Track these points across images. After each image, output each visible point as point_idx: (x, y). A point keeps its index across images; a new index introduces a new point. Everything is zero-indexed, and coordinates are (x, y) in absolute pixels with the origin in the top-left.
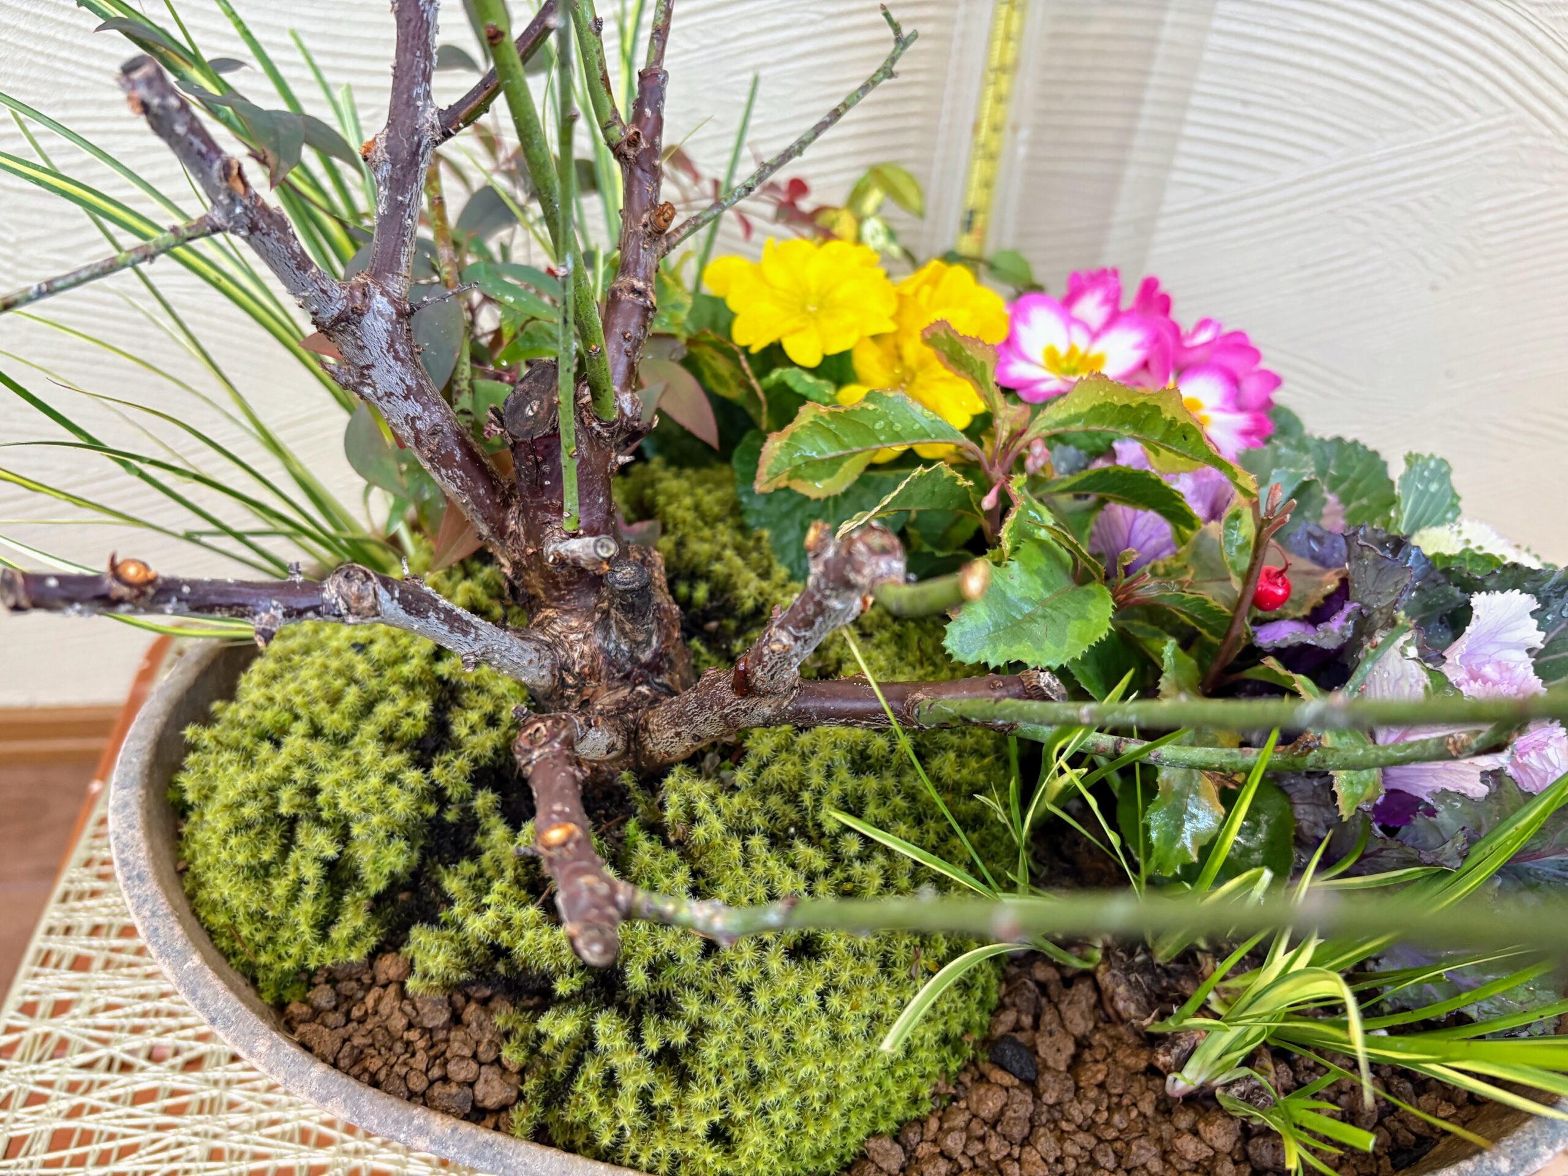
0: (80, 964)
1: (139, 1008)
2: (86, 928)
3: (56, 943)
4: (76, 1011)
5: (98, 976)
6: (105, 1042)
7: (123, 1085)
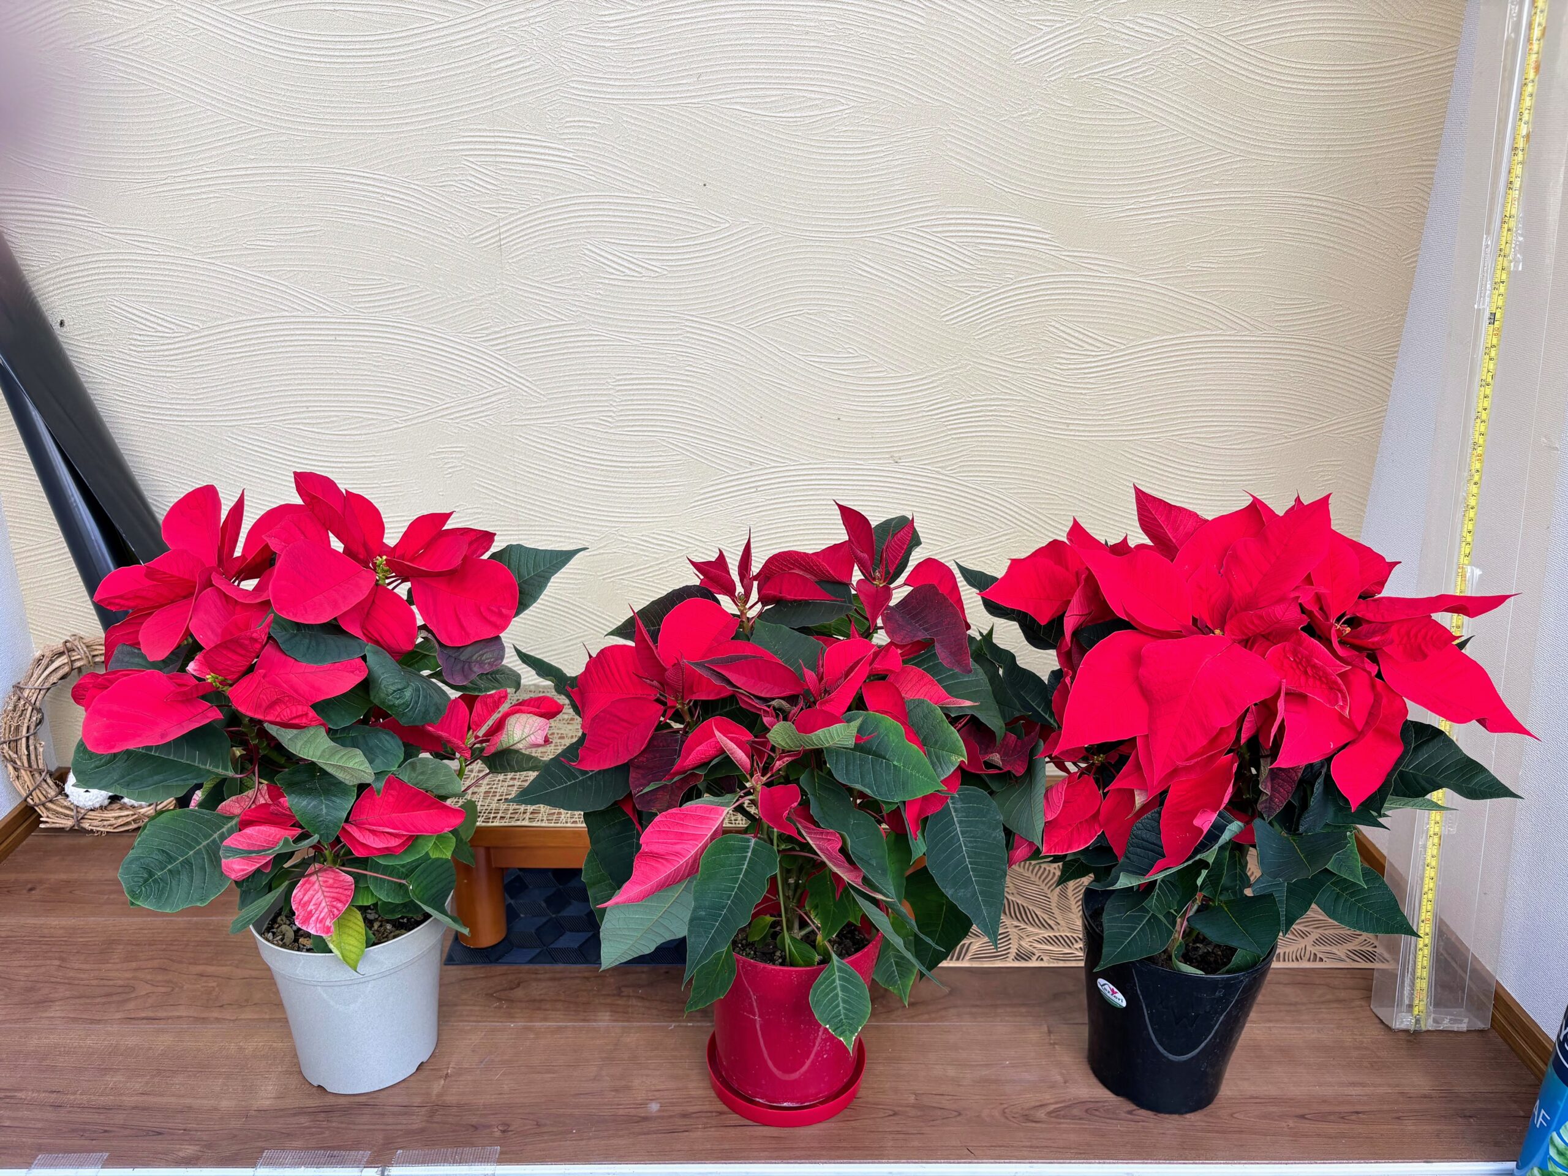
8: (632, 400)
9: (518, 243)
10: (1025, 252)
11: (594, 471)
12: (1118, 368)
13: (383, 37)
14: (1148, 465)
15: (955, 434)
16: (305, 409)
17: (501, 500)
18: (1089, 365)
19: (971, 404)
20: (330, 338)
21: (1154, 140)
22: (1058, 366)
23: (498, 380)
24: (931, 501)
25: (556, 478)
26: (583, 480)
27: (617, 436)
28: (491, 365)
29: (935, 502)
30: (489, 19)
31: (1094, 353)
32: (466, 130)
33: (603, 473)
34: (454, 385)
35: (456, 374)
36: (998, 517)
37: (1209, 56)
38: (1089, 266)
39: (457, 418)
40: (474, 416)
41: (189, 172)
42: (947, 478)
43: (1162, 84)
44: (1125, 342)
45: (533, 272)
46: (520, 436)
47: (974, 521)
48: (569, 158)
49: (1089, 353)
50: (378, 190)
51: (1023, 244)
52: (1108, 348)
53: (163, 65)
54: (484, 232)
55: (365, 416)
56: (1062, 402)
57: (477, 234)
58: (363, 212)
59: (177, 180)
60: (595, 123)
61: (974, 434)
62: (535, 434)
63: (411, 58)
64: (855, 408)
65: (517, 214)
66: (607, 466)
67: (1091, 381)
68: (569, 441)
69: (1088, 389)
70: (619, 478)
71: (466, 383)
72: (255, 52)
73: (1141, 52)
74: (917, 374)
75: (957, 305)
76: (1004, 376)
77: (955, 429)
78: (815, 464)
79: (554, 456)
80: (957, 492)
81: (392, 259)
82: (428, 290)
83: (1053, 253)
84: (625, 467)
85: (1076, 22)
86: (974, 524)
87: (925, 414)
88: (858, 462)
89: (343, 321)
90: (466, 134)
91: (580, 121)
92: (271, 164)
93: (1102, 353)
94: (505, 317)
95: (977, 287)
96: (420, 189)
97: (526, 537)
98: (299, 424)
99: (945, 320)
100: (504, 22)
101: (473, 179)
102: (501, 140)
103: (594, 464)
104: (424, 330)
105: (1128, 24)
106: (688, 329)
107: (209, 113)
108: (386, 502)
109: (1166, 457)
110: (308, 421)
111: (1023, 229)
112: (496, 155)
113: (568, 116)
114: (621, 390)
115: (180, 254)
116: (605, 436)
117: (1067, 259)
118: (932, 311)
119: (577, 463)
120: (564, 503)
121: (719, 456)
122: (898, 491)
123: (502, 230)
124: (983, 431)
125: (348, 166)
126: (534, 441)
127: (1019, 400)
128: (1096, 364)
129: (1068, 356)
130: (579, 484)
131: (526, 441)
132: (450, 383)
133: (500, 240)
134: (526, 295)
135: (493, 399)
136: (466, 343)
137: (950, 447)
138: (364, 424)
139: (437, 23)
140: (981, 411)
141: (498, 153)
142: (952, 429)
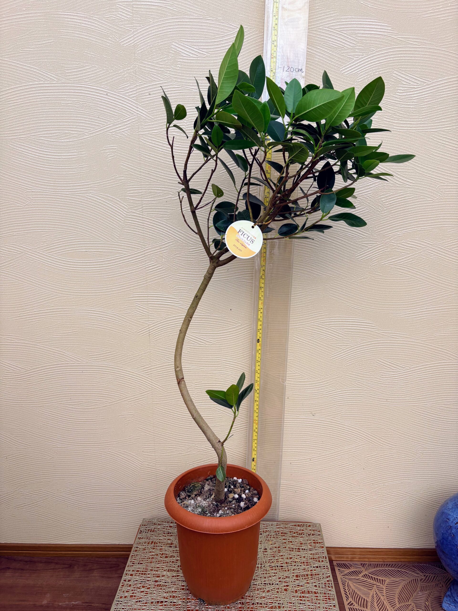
0: (131, 575)
1: (140, 581)
2: (132, 571)
3: (128, 572)
4: (131, 581)
5: (134, 577)
6: (136, 585)
7: (139, 590)
8: (201, 392)
9: (156, 334)
10: (364, 331)
12: (407, 376)
13: (104, 260)
14: (423, 416)
15: (338, 404)
16: (70, 399)
17: (148, 433)
18: (394, 375)
19: (345, 392)
20: (80, 372)
21: (417, 287)
22: (381, 376)
23: (147, 386)
24: (329, 431)
25: (170, 424)
28: (145, 380)
29: (331, 432)
30: (146, 252)
31: (396, 371)
32: (136, 292)
34: (129, 388)
35: (130, 384)
36: (359, 438)
37: (438, 255)
38: (392, 336)
39: (130, 401)
40: (137, 401)
41: (29, 312)
42: (335, 422)
43: (419, 265)
44: (409, 366)
45: (162, 344)
46: (156, 408)
47: (348, 439)
48: (177, 301)
49: (394, 371)
50: (101, 316)
51: (364, 329)
52: (402, 369)
53: (20, 273)
54: (143, 330)
55: (94, 401)
56: (384, 390)
57: (140, 331)
58: (95, 324)
59: (24, 315)
60: (187, 288)
61: (347, 404)
62: (162, 406)
63: (115, 267)
64: (295, 393)
65: (156, 323)
67: (396, 382)
68: (176, 409)
69: (394, 385)
71: (134, 388)
72: (55, 267)
73: (409, 254)
74: (321, 380)
75: (337, 353)
76: (358, 380)
77: (339, 402)
79: (169, 415)
80: (340, 427)
81: (106, 341)
82: (119, 352)
83: (377, 331)
85: (382, 244)
86: (348, 441)
87: (325, 396)
88: (296, 416)
89: (85, 365)
90: (136, 294)
91: (181, 288)
92: (60, 308)
93: (400, 371)
94: (151, 362)
95: (345, 345)
96: (117, 314)
97: (158, 448)
98: (67, 405)
99: (332, 358)
100: (151, 253)
101: (138, 310)
102: (150, 295)
104: (118, 368)
105: (403, 244)
106: (224, 364)
107: (37, 290)
108: (101, 435)
109: (430, 412)
110: (70, 404)
111: (363, 323)
112: (147, 301)
113: (176, 286)
114: (197, 388)
115: (24, 342)
117: (383, 334)
118: (326, 355)
120: (173, 434)
123: (150, 329)
124: (350, 403)
125: (90, 307)
126: (161, 409)
127: (365, 390)
128: (397, 375)
129: (386, 372)
131: (158, 410)
132: (128, 388)
133: (149, 333)
134: (159, 353)
135: (145, 394)
136: (135, 372)
137: (335, 409)
138: (93, 404)
139: (125, 254)
140: (349, 395)
141: (149, 300)
142: (336, 402)
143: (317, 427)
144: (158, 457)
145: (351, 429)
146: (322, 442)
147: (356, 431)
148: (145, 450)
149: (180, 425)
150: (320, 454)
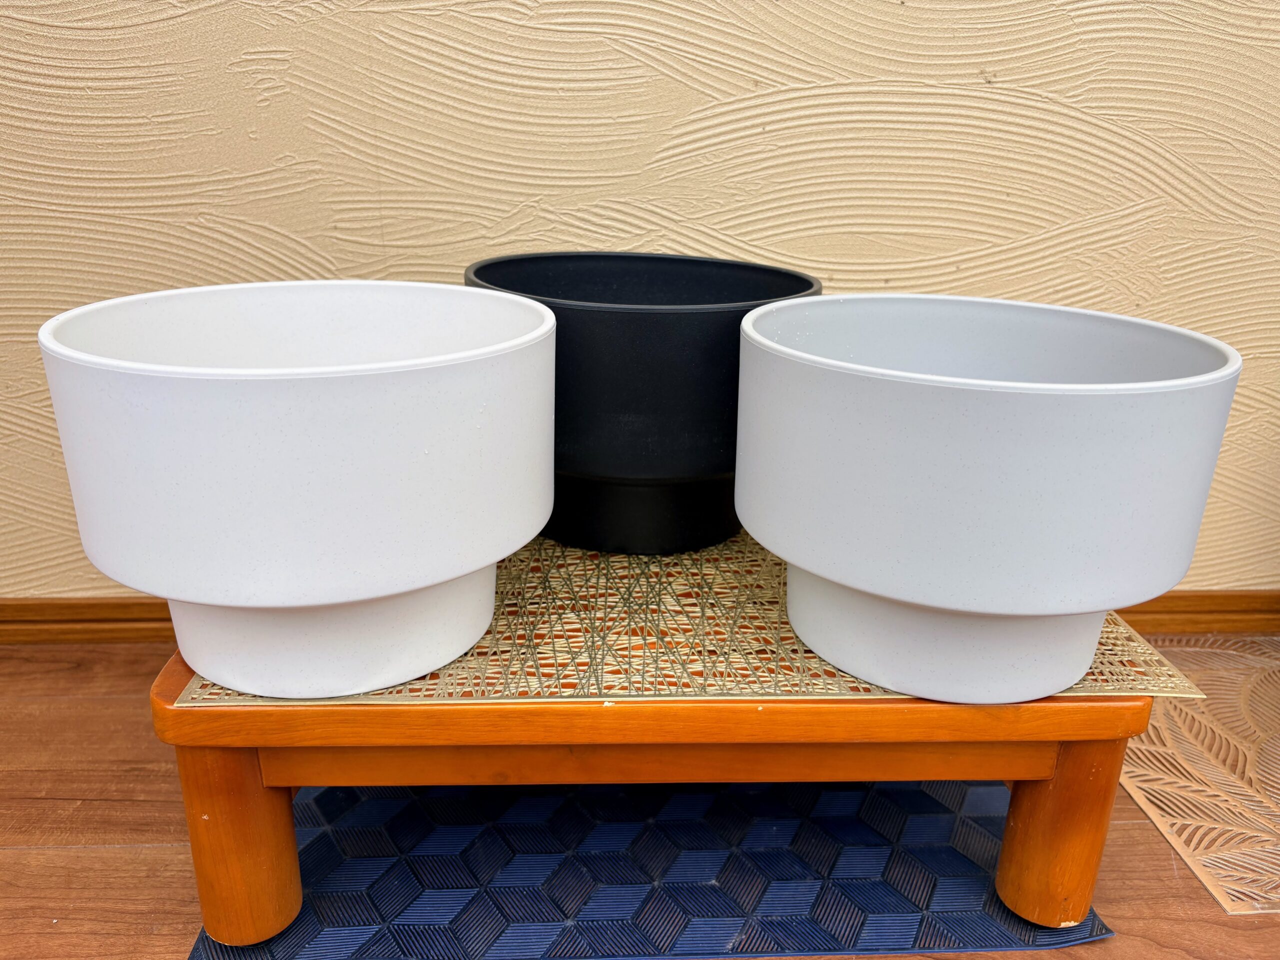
11: (501, 97)
15: (1085, 33)
17: (352, 148)
26: (483, 112)
27: (541, 33)
33: (516, 100)
36: (1139, 179)
42: (1065, 111)
46: (381, 32)
47: (1101, 186)
61: (1114, 34)
66: (522, 87)
68: (462, 42)
70: (543, 108)
78: (860, 84)
79: (437, 69)
80: (1079, 136)
84: (553, 89)
88: (927, 81)
97: (392, 213)
103: (502, 83)
108: (161, 150)
116: (519, 33)
119: (474, 81)
120: (453, 153)
121: (705, 69)
122: (988, 133)
126: (405, 42)
130: (478, 120)
131: (391, 42)
137: (1075, 56)
143: (995, 134)
144: (394, 251)
145: (1114, 143)
146: (1004, 198)
147: (1132, 151)
148: (342, 220)
149: (477, 115)
150: (995, 245)
